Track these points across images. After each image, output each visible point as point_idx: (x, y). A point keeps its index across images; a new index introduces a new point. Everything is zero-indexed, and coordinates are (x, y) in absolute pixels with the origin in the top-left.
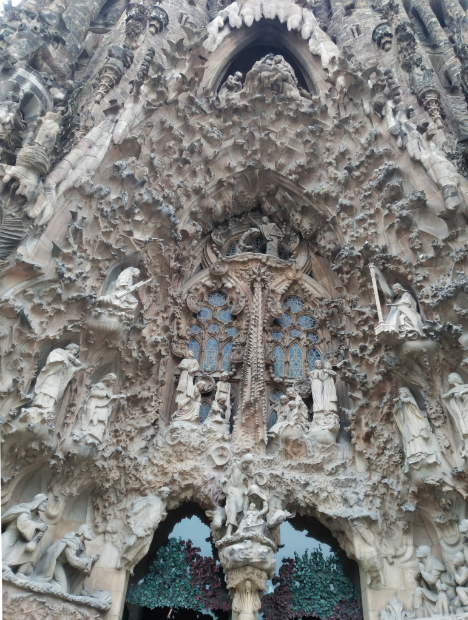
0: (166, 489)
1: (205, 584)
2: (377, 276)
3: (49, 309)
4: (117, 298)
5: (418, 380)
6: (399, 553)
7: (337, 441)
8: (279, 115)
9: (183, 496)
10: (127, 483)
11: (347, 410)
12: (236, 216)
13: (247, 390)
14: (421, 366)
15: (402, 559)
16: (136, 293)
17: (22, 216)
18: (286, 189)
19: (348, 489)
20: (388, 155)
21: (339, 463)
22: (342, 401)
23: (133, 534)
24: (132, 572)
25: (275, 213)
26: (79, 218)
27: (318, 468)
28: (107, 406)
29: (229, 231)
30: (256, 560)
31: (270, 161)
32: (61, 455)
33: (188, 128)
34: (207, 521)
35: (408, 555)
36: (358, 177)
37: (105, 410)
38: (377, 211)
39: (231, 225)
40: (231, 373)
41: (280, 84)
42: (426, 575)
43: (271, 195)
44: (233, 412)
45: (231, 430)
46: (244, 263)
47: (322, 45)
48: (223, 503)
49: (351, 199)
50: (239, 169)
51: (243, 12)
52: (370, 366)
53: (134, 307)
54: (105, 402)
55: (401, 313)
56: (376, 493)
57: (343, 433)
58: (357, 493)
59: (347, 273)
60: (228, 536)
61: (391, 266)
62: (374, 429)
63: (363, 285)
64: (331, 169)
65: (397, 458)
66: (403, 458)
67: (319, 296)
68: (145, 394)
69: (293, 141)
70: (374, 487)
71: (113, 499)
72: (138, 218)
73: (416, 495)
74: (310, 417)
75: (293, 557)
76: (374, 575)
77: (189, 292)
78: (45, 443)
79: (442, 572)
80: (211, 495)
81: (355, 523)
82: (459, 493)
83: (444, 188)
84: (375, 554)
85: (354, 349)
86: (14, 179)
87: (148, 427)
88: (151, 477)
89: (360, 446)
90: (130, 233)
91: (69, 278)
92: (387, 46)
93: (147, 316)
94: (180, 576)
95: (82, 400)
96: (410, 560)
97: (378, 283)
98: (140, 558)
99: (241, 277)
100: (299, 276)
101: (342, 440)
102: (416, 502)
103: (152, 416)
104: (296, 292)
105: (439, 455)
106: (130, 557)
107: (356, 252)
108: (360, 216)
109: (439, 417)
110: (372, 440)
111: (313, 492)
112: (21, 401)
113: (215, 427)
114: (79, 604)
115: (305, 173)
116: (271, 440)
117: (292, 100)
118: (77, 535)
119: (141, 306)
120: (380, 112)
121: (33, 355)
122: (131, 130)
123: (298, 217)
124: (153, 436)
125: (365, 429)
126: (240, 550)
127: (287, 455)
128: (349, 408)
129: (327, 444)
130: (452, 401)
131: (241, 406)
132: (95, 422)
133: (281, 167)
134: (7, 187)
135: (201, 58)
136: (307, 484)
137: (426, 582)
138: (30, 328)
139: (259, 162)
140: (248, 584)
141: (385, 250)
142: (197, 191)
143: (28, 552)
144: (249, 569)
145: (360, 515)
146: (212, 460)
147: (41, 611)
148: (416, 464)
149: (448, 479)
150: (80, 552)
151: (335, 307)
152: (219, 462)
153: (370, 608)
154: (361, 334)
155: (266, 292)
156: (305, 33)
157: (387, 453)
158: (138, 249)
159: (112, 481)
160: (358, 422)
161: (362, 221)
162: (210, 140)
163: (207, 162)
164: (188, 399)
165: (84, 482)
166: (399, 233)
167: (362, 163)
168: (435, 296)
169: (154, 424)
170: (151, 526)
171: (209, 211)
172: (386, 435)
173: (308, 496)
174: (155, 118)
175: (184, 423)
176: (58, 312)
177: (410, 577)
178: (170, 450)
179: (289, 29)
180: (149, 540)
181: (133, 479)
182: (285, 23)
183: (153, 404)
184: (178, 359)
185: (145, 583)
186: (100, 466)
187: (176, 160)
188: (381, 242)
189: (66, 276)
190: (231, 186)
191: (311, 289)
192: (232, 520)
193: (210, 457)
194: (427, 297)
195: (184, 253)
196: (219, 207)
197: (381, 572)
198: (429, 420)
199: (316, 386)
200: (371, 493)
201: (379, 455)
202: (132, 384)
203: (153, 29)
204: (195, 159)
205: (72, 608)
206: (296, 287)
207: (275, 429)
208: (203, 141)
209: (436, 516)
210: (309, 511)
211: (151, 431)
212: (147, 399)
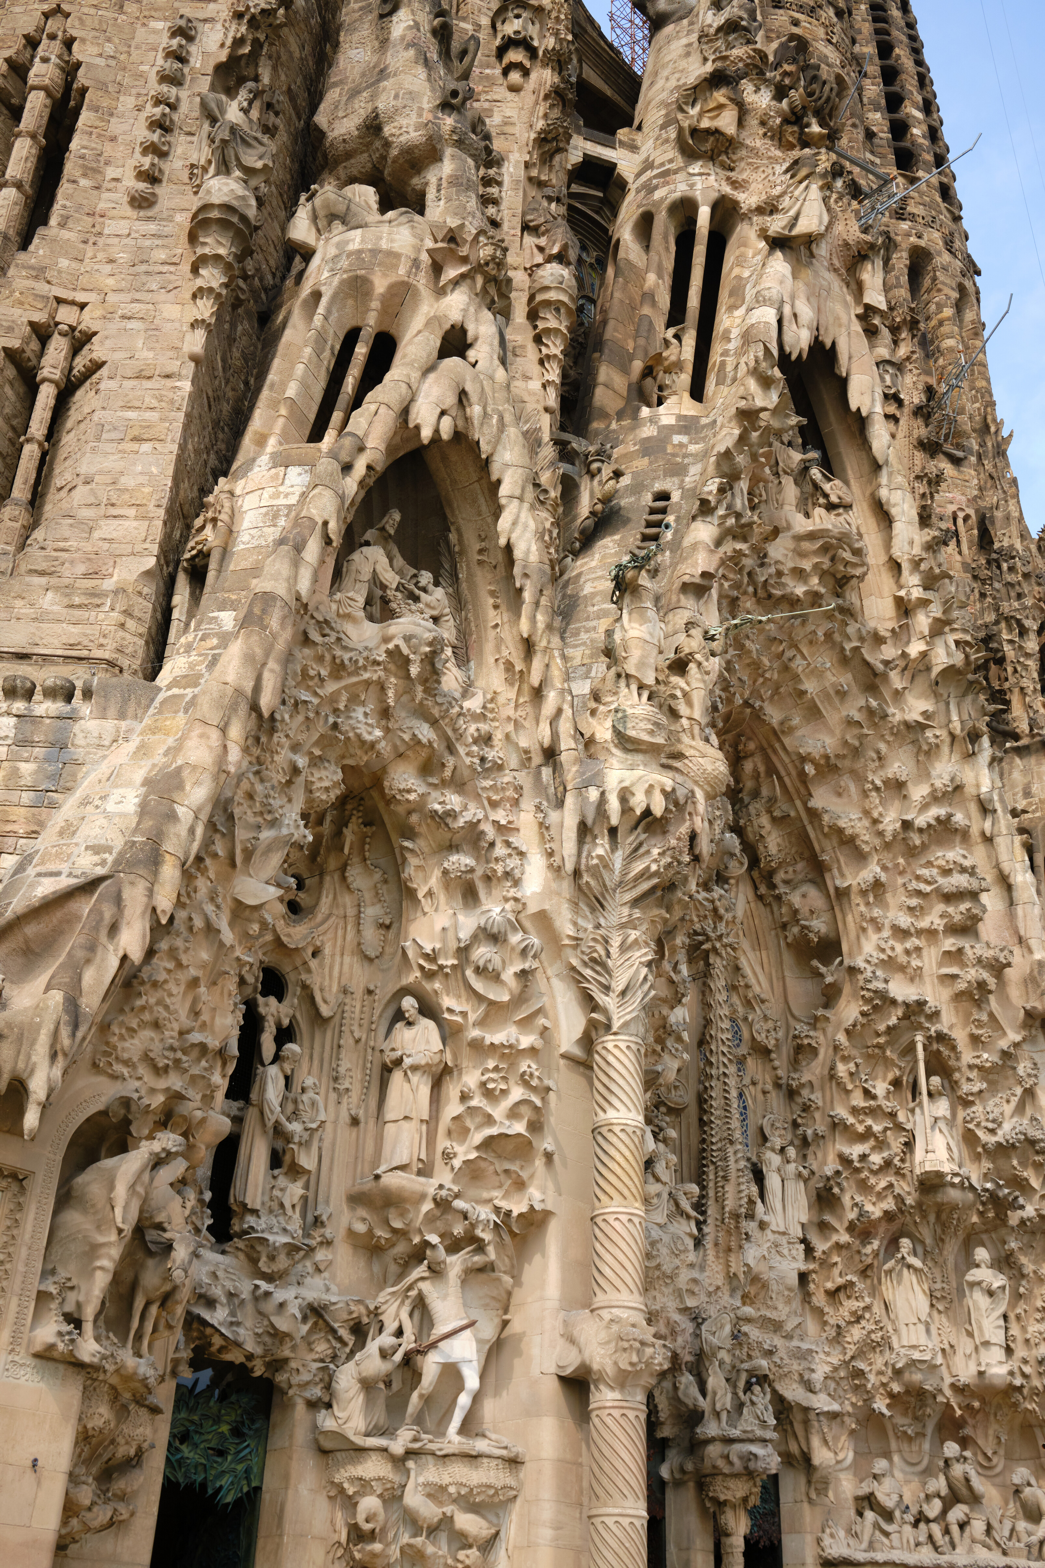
11: (815, 1242)
18: (774, 767)
20: (965, 834)
64: (876, 799)
73: (896, 1395)
76: (825, 1486)
79: (900, 1497)
82: (953, 1408)
89: (819, 1299)
102: (887, 1402)
109: (944, 1297)
110: (844, 1299)
115: (829, 770)
120: (972, 742)
125: (836, 1280)
133: (790, 731)
141: (936, 1015)
146: (680, 1296)
149: (947, 1388)
152: (688, 1302)
153: (809, 1529)
156: (881, 445)
160: (827, 1265)
161: (904, 931)
166: (960, 995)
167: (929, 827)
168: (991, 1131)
172: (867, 1299)
182: (846, 378)
193: (679, 1291)
197: (830, 1485)
201: (849, 1323)
209: (901, 1420)
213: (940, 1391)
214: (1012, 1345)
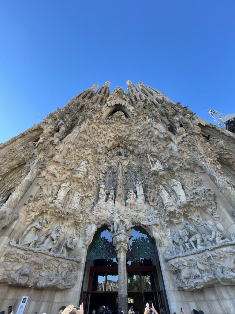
0: (97, 221)
1: (110, 250)
2: (149, 157)
3: (62, 173)
4: (80, 169)
5: (164, 182)
6: (167, 234)
7: (145, 203)
8: (121, 123)
9: (102, 223)
10: (85, 221)
11: (146, 194)
12: (113, 148)
13: (118, 191)
14: (165, 179)
15: (168, 236)
16: (86, 167)
17: (55, 149)
18: (125, 140)
19: (149, 216)
20: (149, 128)
21: (146, 209)
22: (145, 191)
23: (87, 236)
24: (87, 248)
25: (123, 147)
26: (70, 149)
27: (140, 211)
28: (79, 198)
29: (112, 152)
30: (123, 240)
31: (120, 134)
32: (65, 213)
33: (99, 128)
34: (109, 230)
35: (169, 235)
36: (142, 134)
37: (78, 200)
38: (148, 141)
39: (112, 151)
40: (114, 188)
41: (121, 116)
42: (175, 240)
43: (121, 142)
44: (115, 198)
45: (115, 203)
46: (116, 159)
47: (130, 108)
48: (113, 224)
49: (141, 140)
50: (113, 137)
51: (111, 103)
52: (151, 181)
53: (86, 171)
54: (78, 197)
55: (157, 165)
56: (157, 216)
57: (146, 201)
58: (152, 217)
59: (142, 157)
60: (115, 234)
61: (153, 154)
62: (154, 198)
63: (147, 160)
64: (135, 134)
65: (162, 205)
66: (163, 205)
67: (136, 165)
68: (90, 195)
69: (125, 129)
70: (157, 215)
71: (82, 226)
72: (86, 149)
73: (168, 216)
74: (137, 197)
75: (136, 239)
76: (160, 242)
77: (102, 168)
78: (60, 210)
79: (180, 239)
80: (110, 222)
81: (152, 226)
82: (180, 213)
83: (163, 133)
84: (159, 235)
85: (146, 177)
86: (53, 141)
87: (92, 204)
88: (92, 218)
89: (151, 203)
90: (84, 152)
91: (67, 164)
92: (146, 108)
93: (89, 173)
94: (102, 249)
95: (72, 197)
96: (170, 236)
97: (150, 159)
98: (90, 243)
99: (115, 163)
100: (130, 161)
101: (146, 203)
102: (169, 218)
103: (93, 201)
104: (130, 165)
105: (173, 202)
106: (87, 243)
107: (144, 152)
108: (143, 143)
109: (172, 192)
110: (154, 201)
111: (139, 218)
112: (53, 198)
113: (110, 202)
114: (70, 260)
115: (129, 135)
116: (126, 204)
117: (124, 120)
118: (70, 237)
119: (88, 171)
120: (145, 119)
121: (57, 185)
122: (84, 129)
123: (129, 146)
124: (93, 207)
125: (152, 199)
126: (118, 237)
127: (131, 208)
128: (147, 193)
129: (142, 204)
130: (174, 186)
131: (117, 196)
132: (75, 203)
133: (123, 135)
134: (51, 142)
135: (102, 113)
136: (137, 216)
137: (175, 243)
138: (56, 178)
139: (118, 134)
140: (122, 248)
141: (151, 150)
142: (103, 142)
143: (54, 244)
144: (122, 243)
145: (153, 224)
146: (110, 212)
147: (57, 264)
148: (167, 206)
149: (177, 209)
150: (71, 243)
151: (140, 167)
152: (112, 212)
153: (160, 253)
154: (148, 173)
155: (122, 166)
156: (126, 105)
157: (159, 204)
158: (86, 156)
159: (81, 220)
160: (150, 197)
161: (144, 144)
162: (104, 130)
163: (104, 135)
164: (102, 195)
165: (72, 221)
166: (153, 145)
167: (142, 131)
168: (165, 159)
169: (93, 203)
170: (92, 233)
171: (106, 147)
172: (158, 199)
173: (138, 219)
174: (91, 126)
175: (102, 202)
176: (65, 173)
177: (171, 242)
178: (97, 210)
179: (122, 105)
180: (92, 237)
181: (87, 219)
182: (121, 105)
183: (93, 198)
184: (99, 185)
185: (92, 252)
186: (77, 216)
187: (97, 135)
188: (150, 148)
189: (67, 163)
190: (111, 141)
191: (134, 164)
192: (116, 228)
193: (109, 211)
194: (163, 160)
195: (100, 158)
196: (109, 146)
197: (162, 241)
198: (169, 193)
199: (137, 188)
200: (156, 217)
201: (157, 205)
202: (86, 192)
203: (91, 110)
204: (101, 135)
205: (67, 261)
206: (130, 164)
207: (127, 201)
208: (103, 130)
209: (175, 221)
210: (139, 224)
211: (93, 205)
212: (91, 196)
213: (176, 210)
214: (187, 194)
